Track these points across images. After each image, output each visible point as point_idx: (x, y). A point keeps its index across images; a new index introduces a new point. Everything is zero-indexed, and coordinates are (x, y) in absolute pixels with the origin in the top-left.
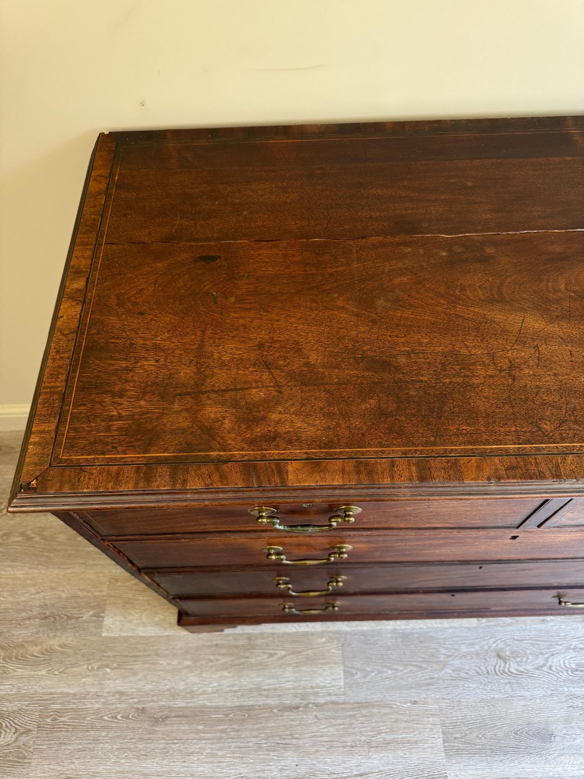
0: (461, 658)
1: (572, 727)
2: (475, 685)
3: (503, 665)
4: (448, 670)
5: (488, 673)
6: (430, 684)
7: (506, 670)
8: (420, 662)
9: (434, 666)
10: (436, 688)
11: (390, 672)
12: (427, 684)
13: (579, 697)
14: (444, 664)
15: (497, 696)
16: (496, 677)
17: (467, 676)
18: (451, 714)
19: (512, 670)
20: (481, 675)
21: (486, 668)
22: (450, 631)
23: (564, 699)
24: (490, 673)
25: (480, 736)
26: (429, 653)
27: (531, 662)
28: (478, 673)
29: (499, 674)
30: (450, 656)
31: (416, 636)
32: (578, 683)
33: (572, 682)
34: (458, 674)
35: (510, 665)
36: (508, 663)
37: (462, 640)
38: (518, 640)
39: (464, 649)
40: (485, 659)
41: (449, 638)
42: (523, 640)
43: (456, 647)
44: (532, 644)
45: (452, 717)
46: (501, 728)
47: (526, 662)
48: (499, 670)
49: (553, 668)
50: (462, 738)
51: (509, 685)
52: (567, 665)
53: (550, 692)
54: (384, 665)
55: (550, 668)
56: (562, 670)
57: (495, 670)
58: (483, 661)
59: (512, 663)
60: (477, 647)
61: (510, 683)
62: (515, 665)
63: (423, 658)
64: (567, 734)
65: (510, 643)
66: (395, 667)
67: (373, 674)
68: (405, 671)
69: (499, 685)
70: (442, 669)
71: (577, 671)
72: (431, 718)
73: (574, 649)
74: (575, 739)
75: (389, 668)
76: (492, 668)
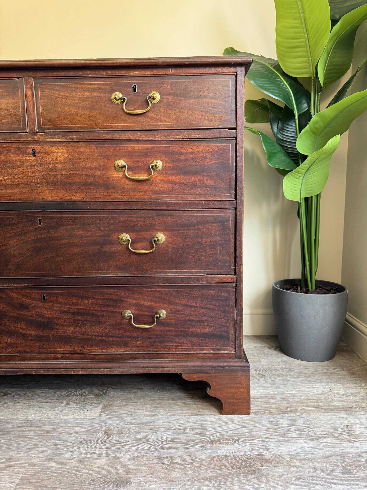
0: (71, 434)
1: (151, 477)
3: (106, 438)
4: (55, 440)
5: (90, 442)
8: (34, 436)
9: (45, 438)
11: (2, 441)
12: (30, 448)
13: (167, 457)
14: (54, 437)
15: (89, 456)
16: (96, 444)
17: (69, 444)
18: (38, 466)
19: (113, 441)
20: (83, 443)
21: (90, 439)
22: (73, 420)
23: (152, 458)
24: (92, 442)
25: (56, 482)
27: (132, 436)
28: (81, 442)
30: (63, 433)
31: (42, 422)
32: (169, 449)
33: (164, 448)
34: (63, 443)
35: (112, 438)
37: (80, 425)
38: (127, 425)
39: (78, 429)
40: (93, 434)
41: (69, 424)
43: (72, 428)
44: (138, 427)
45: (38, 468)
46: (80, 476)
47: (128, 436)
49: (151, 440)
50: (37, 482)
52: (164, 438)
53: (140, 454)
55: (148, 440)
56: (158, 441)
58: (91, 435)
59: (115, 437)
60: (90, 428)
61: (106, 448)
62: (117, 438)
63: (38, 434)
64: (144, 481)
65: (120, 426)
68: (16, 441)
69: (95, 449)
70: (50, 440)
71: (171, 441)
72: (17, 469)
73: (174, 430)
74: (150, 485)
76: (96, 440)
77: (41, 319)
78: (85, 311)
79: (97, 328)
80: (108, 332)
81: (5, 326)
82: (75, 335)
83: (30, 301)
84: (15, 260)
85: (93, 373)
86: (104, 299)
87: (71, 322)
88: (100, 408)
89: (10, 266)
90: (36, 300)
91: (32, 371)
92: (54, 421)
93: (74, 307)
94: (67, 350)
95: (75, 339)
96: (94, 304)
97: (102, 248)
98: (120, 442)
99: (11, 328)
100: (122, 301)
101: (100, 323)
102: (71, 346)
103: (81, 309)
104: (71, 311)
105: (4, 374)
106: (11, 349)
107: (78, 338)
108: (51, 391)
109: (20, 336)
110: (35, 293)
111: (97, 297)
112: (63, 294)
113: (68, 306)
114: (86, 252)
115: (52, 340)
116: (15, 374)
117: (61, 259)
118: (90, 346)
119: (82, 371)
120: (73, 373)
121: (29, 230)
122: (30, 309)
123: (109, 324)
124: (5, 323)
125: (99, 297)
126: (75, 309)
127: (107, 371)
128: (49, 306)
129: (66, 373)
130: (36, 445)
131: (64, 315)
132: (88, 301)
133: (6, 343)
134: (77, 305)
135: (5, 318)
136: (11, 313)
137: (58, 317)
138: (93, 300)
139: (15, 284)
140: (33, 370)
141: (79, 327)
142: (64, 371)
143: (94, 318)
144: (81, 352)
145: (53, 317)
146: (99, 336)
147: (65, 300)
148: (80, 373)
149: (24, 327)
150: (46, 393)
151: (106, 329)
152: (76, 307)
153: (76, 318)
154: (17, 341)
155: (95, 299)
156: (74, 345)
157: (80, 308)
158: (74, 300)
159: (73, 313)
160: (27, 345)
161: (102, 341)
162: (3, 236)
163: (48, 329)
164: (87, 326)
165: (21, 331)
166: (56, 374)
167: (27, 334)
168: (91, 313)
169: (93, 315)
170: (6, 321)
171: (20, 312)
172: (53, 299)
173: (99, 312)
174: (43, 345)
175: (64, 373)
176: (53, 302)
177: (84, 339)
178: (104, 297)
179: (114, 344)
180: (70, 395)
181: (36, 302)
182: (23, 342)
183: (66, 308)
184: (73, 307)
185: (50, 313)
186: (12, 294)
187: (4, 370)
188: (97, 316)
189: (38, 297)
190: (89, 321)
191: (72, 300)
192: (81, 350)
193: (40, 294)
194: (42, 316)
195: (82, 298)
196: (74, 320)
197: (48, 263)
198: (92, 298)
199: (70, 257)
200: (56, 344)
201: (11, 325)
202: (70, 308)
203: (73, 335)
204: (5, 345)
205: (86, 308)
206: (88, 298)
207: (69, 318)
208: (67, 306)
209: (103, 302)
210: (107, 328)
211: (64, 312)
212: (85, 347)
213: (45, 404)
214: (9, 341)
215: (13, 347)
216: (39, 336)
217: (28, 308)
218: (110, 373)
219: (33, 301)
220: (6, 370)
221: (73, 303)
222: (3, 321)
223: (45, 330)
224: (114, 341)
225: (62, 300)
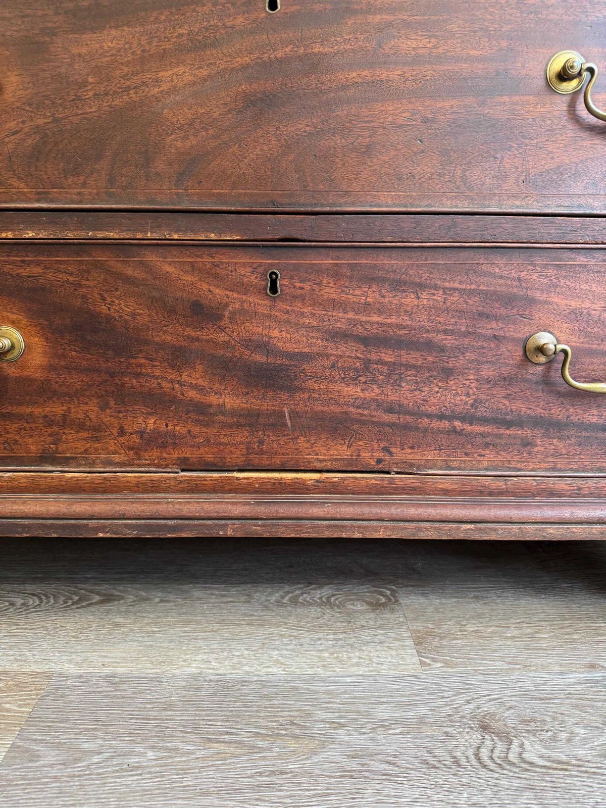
0: (373, 730)
2: (416, 793)
3: (500, 746)
4: (334, 754)
5: (457, 762)
6: (270, 786)
7: (512, 757)
8: (252, 735)
9: (292, 745)
10: (290, 797)
11: (151, 754)
12: (258, 786)
14: (323, 742)
16: (483, 772)
17: (390, 769)
19: (533, 758)
20: (434, 767)
21: (450, 752)
22: (348, 680)
24: (463, 761)
26: (281, 719)
27: (584, 742)
28: (426, 762)
29: (492, 766)
30: (344, 725)
31: (253, 686)
34: (363, 765)
35: (522, 746)
36: (516, 743)
37: (382, 697)
38: (535, 699)
39: (383, 713)
40: (446, 733)
41: (342, 693)
42: (550, 699)
43: (362, 708)
47: (569, 740)
48: (491, 758)
51: (528, 794)
54: (139, 739)
57: (479, 759)
58: (442, 736)
59: (526, 743)
60: (423, 710)
62: (538, 747)
63: (261, 727)
65: (515, 704)
66: (170, 744)
67: (96, 759)
68: (198, 754)
70: (314, 752)
75: (153, 748)
76: (470, 753)
77: (259, 358)
78: (402, 332)
79: (437, 389)
80: (472, 405)
81: (137, 375)
82: (366, 412)
83: (228, 293)
84: (179, 144)
85: (423, 536)
86: (471, 293)
87: (356, 370)
88: (409, 643)
89: (160, 166)
90: (244, 288)
91: (226, 526)
92: (292, 684)
93: (368, 319)
94: (336, 460)
95: (362, 423)
96: (436, 308)
97: (482, 104)
98: (560, 762)
99: (159, 384)
100: (532, 301)
101: (448, 373)
102: (349, 446)
103: (390, 325)
104: (359, 330)
105: (133, 534)
106: (156, 453)
107: (373, 423)
108: (233, 591)
109: (188, 412)
110: (244, 265)
111: (447, 285)
112: (336, 273)
113: (351, 315)
114: (425, 121)
115: (289, 424)
116: (169, 536)
117: (339, 141)
118: (412, 448)
119: (386, 528)
120: (357, 535)
121: (232, 27)
122: (223, 323)
123: (477, 380)
124: (140, 366)
125: (457, 285)
126: (372, 323)
127: (469, 529)
128: (288, 312)
129: (336, 535)
130: (273, 773)
131: (333, 345)
132: (418, 298)
133: (141, 433)
134: (380, 312)
135: (141, 351)
136: (161, 334)
137: (315, 349)
138: (434, 294)
139: (176, 232)
140: (229, 522)
141: (379, 386)
142: (329, 527)
143: (430, 359)
144: (381, 466)
145: (296, 350)
146: (441, 417)
147: (343, 291)
148: (380, 535)
149: (201, 382)
150: (223, 596)
151: (468, 395)
152: (376, 318)
153: (374, 357)
154: (178, 428)
155: (441, 292)
156: (361, 443)
157: (389, 321)
158: (372, 295)
159: (366, 341)
160: (208, 440)
161: (448, 433)
162: (139, 52)
163: (278, 391)
164: (404, 384)
165: (192, 394)
166: (302, 536)
167: (210, 406)
168: (421, 340)
169: (429, 346)
170: (143, 361)
171: (189, 332)
172: (302, 288)
173: (449, 337)
174: (261, 442)
175: (328, 534)
176: (302, 298)
177: (391, 425)
178: (473, 287)
179: (487, 445)
180: (294, 601)
181: (244, 297)
182: (196, 429)
183: (341, 320)
184: (364, 319)
185: (288, 336)
186: (167, 268)
187: (134, 522)
188: (442, 349)
189: (254, 279)
190: (414, 367)
191: (363, 295)
192: (379, 461)
193: (260, 270)
194: (264, 347)
195: (398, 285)
196: (367, 363)
197: (291, 157)
198: (430, 288)
199: (370, 136)
200: (301, 440)
201: (157, 372)
202: (354, 320)
203: (360, 411)
204: (136, 439)
205: (409, 323)
206: (418, 287)
207: (348, 354)
208: (346, 316)
209: (467, 303)
210: (471, 392)
211: (337, 336)
212: (393, 450)
213: (238, 629)
214: (151, 426)
215: (164, 446)
216: (249, 414)
217: (220, 317)
218: (477, 537)
219: (235, 295)
220: (139, 522)
221: (367, 304)
222: (134, 361)
223: (271, 394)
224: (489, 434)
225: (330, 291)
